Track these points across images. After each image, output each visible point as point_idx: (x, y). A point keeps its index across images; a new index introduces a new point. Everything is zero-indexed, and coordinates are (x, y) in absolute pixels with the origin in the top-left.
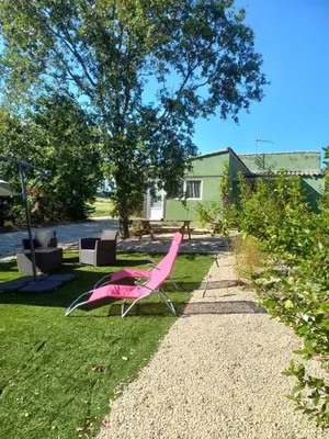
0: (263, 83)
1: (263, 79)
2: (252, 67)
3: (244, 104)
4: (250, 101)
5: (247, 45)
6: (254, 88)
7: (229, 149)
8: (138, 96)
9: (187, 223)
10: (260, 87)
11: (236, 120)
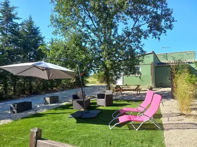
0: (173, 21)
1: (173, 19)
2: (167, 15)
3: (163, 31)
4: (166, 30)
5: (164, 5)
6: (169, 24)
7: (153, 52)
8: (116, 31)
9: (138, 86)
10: (172, 23)
11: (159, 39)
